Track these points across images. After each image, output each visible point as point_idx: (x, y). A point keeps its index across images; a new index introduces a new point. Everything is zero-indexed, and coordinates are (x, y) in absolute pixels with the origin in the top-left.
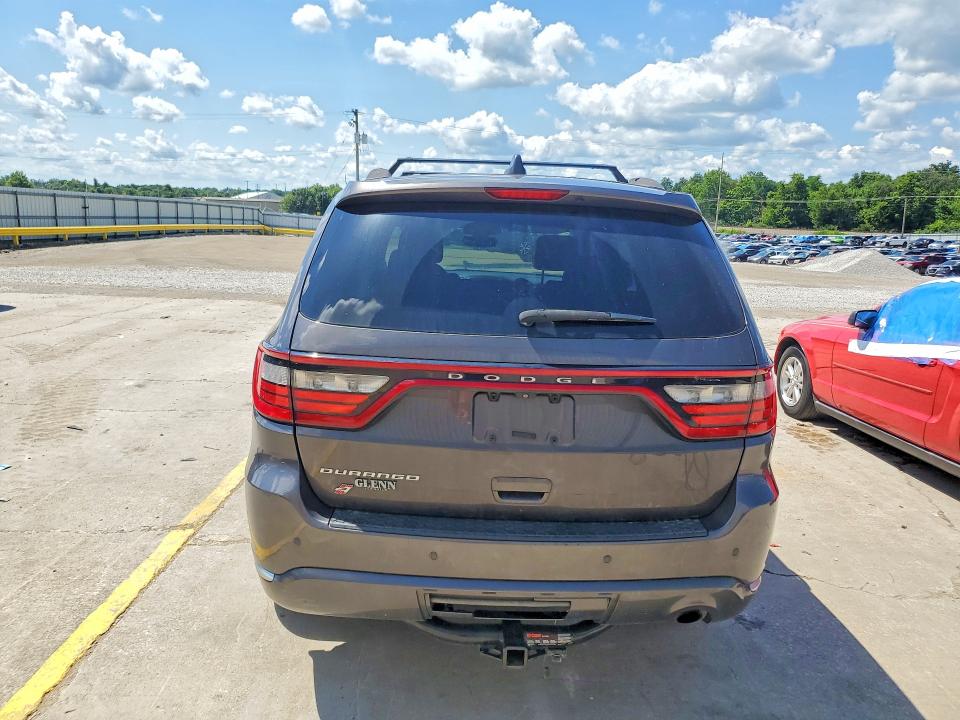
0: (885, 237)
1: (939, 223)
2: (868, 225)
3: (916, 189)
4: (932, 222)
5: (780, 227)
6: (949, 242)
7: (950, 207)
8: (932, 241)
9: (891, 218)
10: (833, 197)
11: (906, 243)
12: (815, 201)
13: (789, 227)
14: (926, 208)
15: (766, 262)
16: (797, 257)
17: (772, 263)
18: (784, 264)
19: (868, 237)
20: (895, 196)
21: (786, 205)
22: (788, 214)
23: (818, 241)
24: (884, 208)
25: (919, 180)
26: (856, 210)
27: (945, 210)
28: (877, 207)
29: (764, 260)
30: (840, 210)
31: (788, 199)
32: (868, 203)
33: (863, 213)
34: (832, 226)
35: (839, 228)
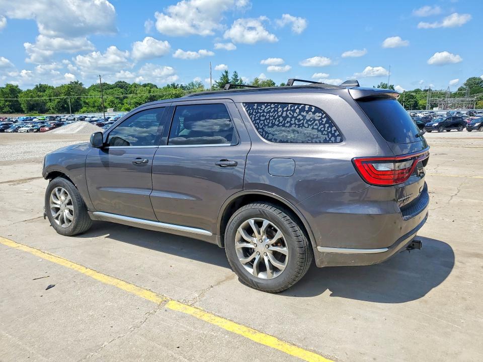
0: (65, 116)
1: (84, 109)
2: (53, 111)
3: (71, 93)
4: (82, 108)
5: (5, 113)
6: (93, 117)
7: (87, 101)
8: (86, 117)
9: (63, 106)
10: (32, 97)
11: (74, 118)
12: (22, 99)
13: (11, 113)
14: (77, 101)
15: (17, 132)
16: (34, 128)
17: (21, 132)
18: (28, 132)
19: (57, 117)
20: (62, 96)
21: (6, 101)
22: (8, 106)
23: (31, 120)
24: (59, 102)
25: (72, 89)
26: (45, 103)
27: (85, 102)
28: (56, 102)
29: (16, 131)
30: (37, 104)
31: (7, 97)
32: (50, 100)
33: (49, 104)
34: (35, 112)
35: (39, 113)
